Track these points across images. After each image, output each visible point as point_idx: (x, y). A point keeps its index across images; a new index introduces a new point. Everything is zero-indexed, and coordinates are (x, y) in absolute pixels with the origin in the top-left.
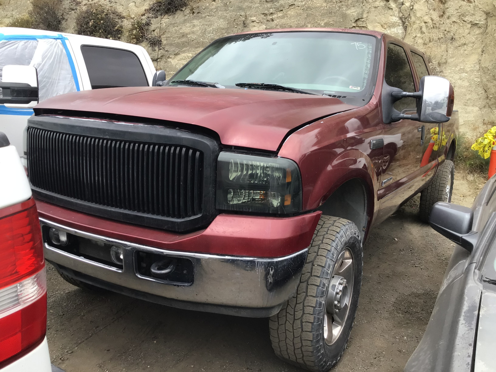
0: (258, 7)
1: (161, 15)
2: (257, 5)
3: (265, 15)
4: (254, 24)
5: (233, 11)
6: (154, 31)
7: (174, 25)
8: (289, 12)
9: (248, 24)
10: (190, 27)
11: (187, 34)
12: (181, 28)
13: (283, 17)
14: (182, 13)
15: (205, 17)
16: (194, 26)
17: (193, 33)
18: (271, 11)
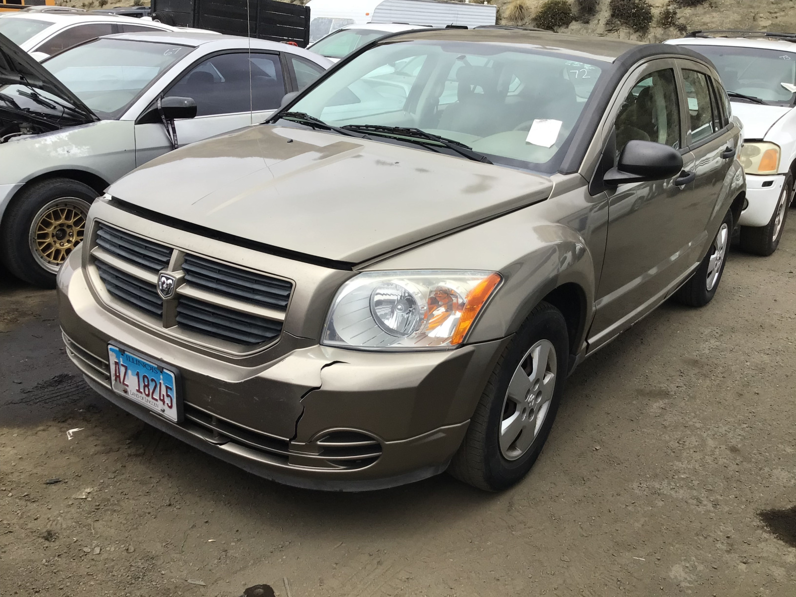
0: (765, 7)
1: (684, 7)
2: (765, 5)
3: (771, 13)
4: (762, 19)
5: (745, 8)
6: (679, 19)
7: (696, 15)
8: (789, 13)
9: (757, 19)
10: (710, 18)
11: (708, 23)
12: (702, 18)
13: (784, 16)
14: (702, 6)
15: (723, 11)
16: (713, 17)
17: (712, 22)
18: (776, 10)
